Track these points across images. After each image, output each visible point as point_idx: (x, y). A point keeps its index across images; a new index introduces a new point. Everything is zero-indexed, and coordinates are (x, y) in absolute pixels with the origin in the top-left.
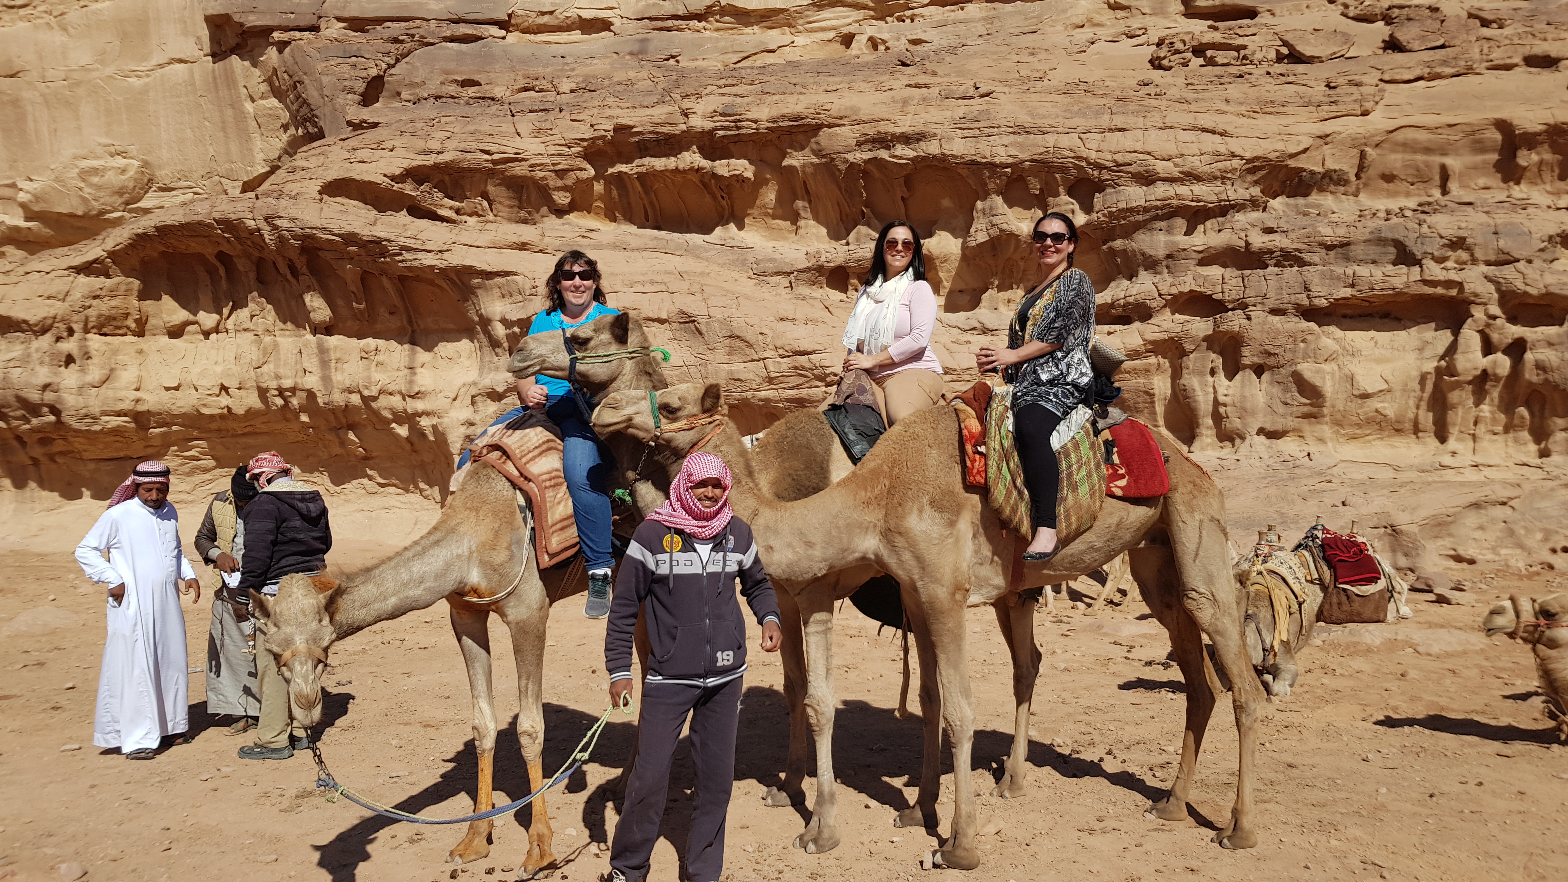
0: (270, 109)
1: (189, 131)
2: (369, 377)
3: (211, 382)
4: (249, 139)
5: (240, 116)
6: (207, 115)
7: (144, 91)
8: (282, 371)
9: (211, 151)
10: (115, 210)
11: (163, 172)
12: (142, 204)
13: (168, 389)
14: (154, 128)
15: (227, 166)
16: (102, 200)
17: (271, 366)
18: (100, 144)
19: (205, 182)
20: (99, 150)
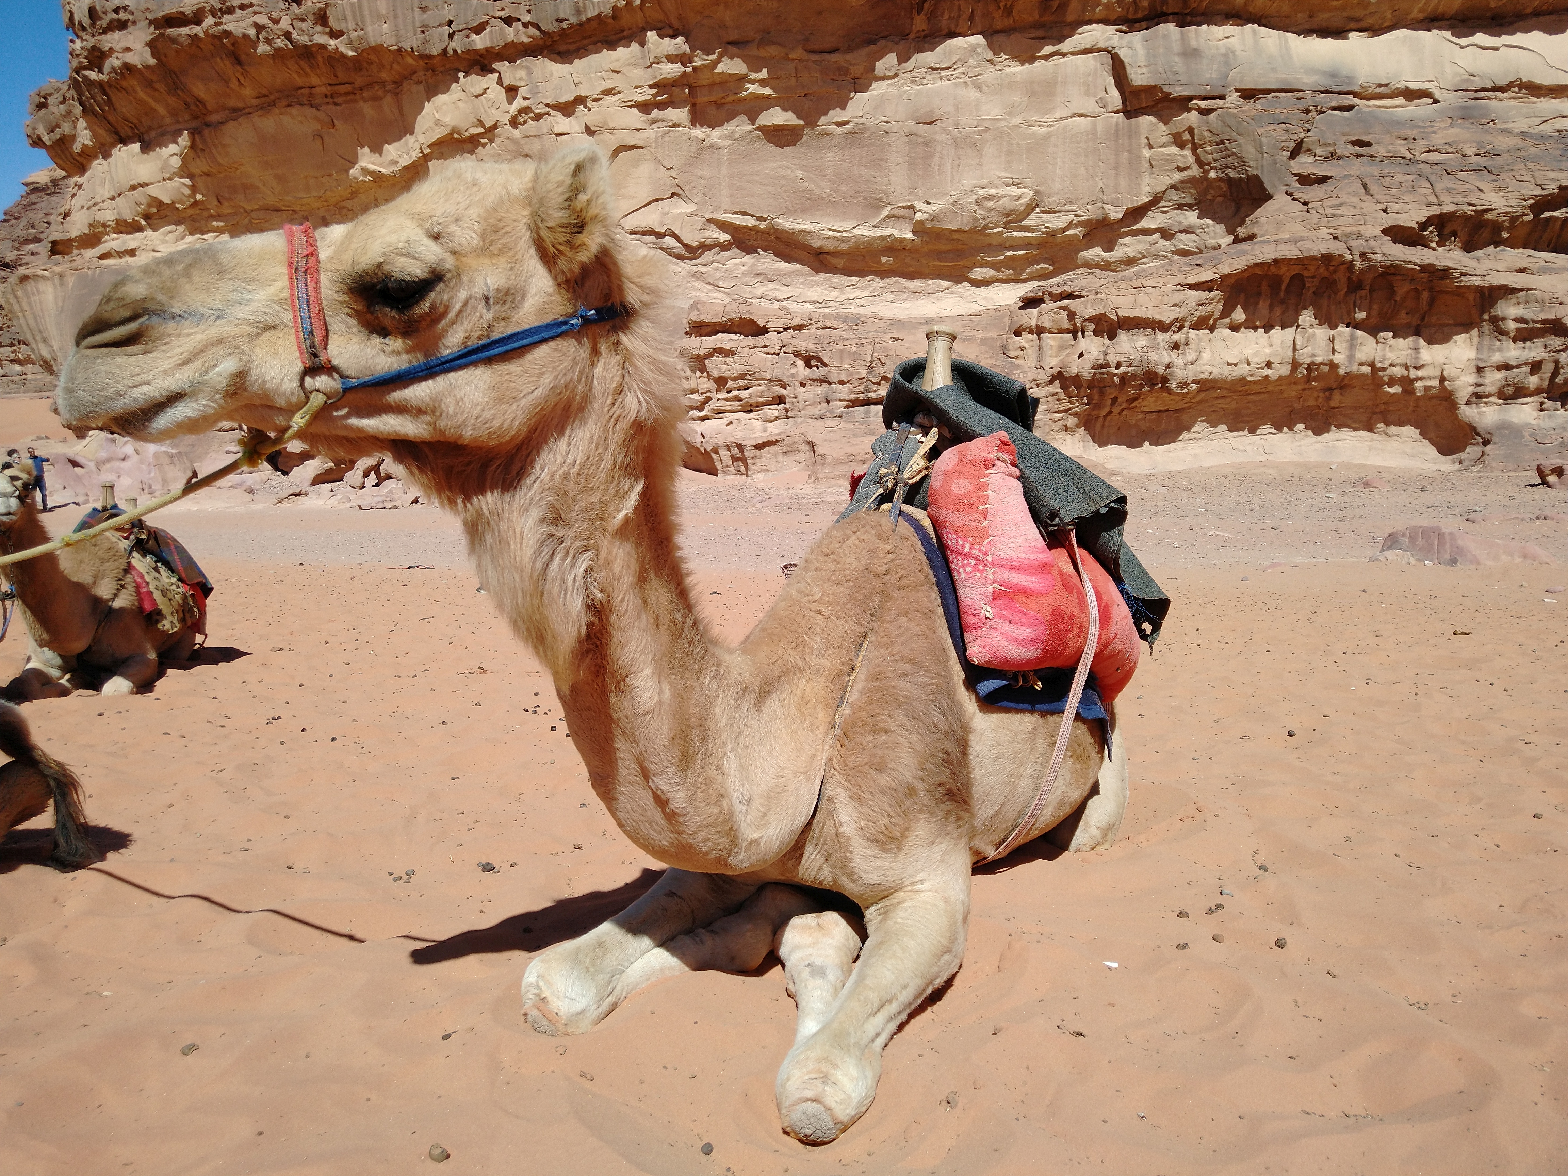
0: (1168, 155)
1: (1082, 169)
2: (1384, 355)
3: (1261, 360)
4: (1139, 176)
5: (1135, 160)
6: (1102, 157)
7: (1047, 137)
8: (1317, 352)
9: (1101, 184)
10: (996, 226)
11: (1051, 200)
12: (1024, 223)
13: (1229, 364)
14: (1050, 166)
15: (1113, 196)
16: (989, 220)
17: (1310, 348)
18: (999, 177)
19: (1088, 207)
20: (998, 182)
